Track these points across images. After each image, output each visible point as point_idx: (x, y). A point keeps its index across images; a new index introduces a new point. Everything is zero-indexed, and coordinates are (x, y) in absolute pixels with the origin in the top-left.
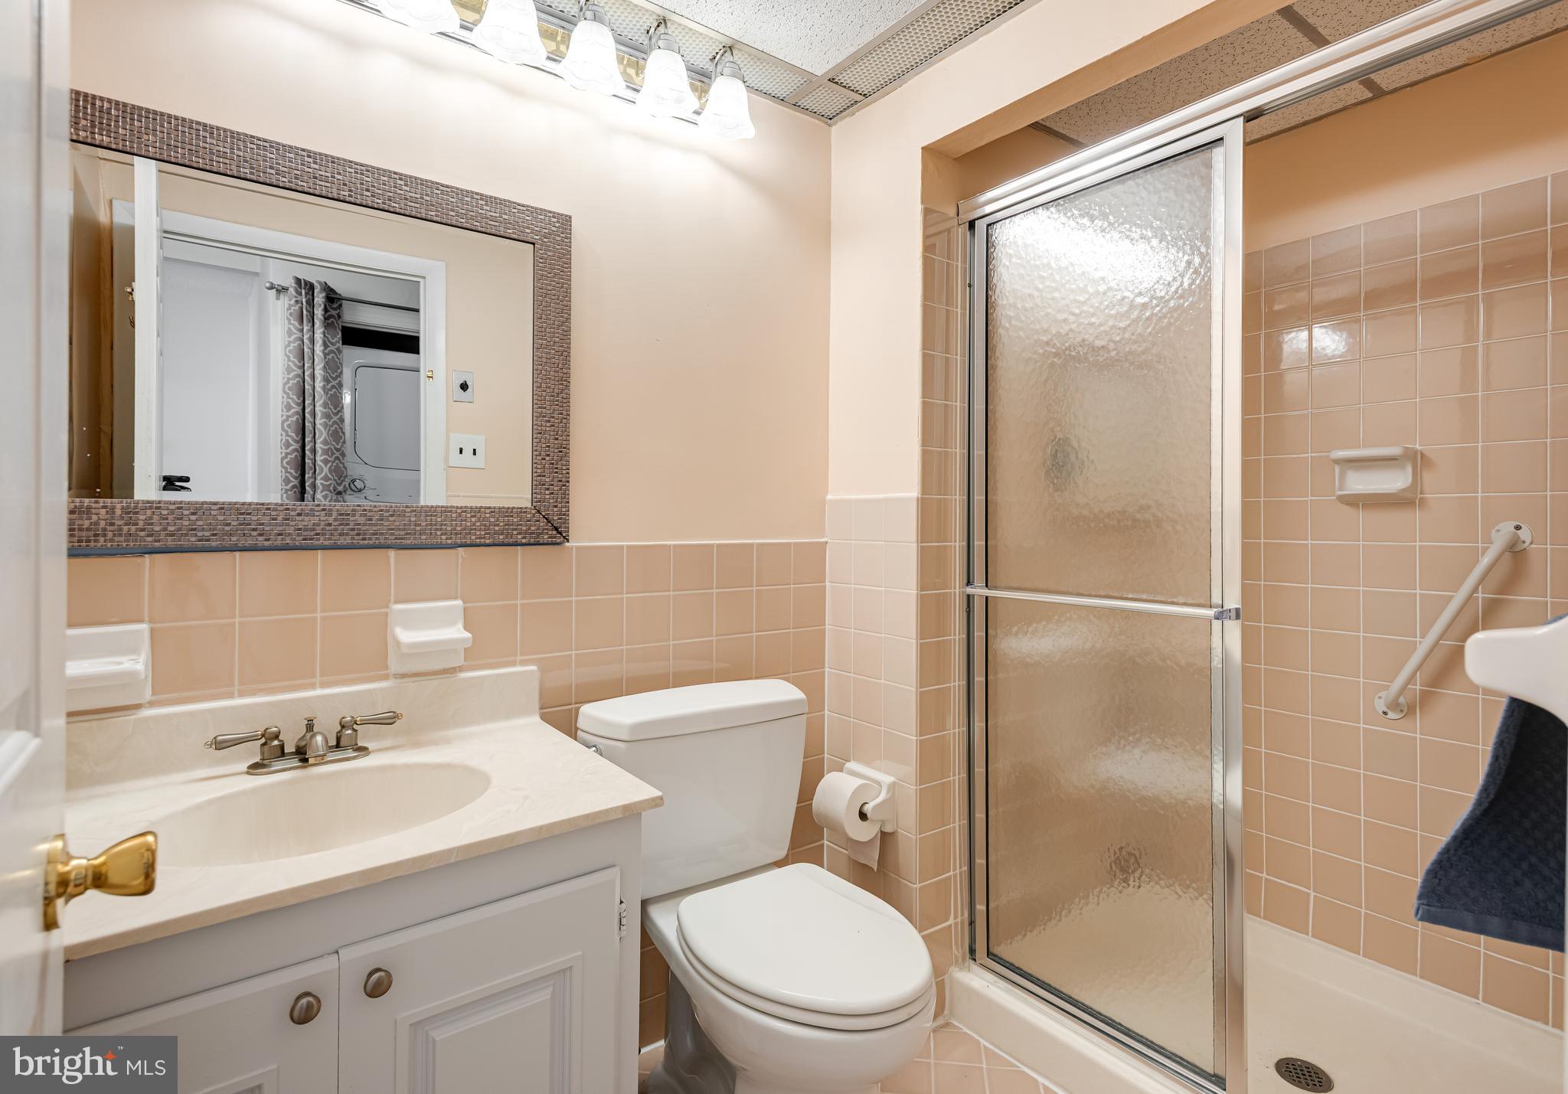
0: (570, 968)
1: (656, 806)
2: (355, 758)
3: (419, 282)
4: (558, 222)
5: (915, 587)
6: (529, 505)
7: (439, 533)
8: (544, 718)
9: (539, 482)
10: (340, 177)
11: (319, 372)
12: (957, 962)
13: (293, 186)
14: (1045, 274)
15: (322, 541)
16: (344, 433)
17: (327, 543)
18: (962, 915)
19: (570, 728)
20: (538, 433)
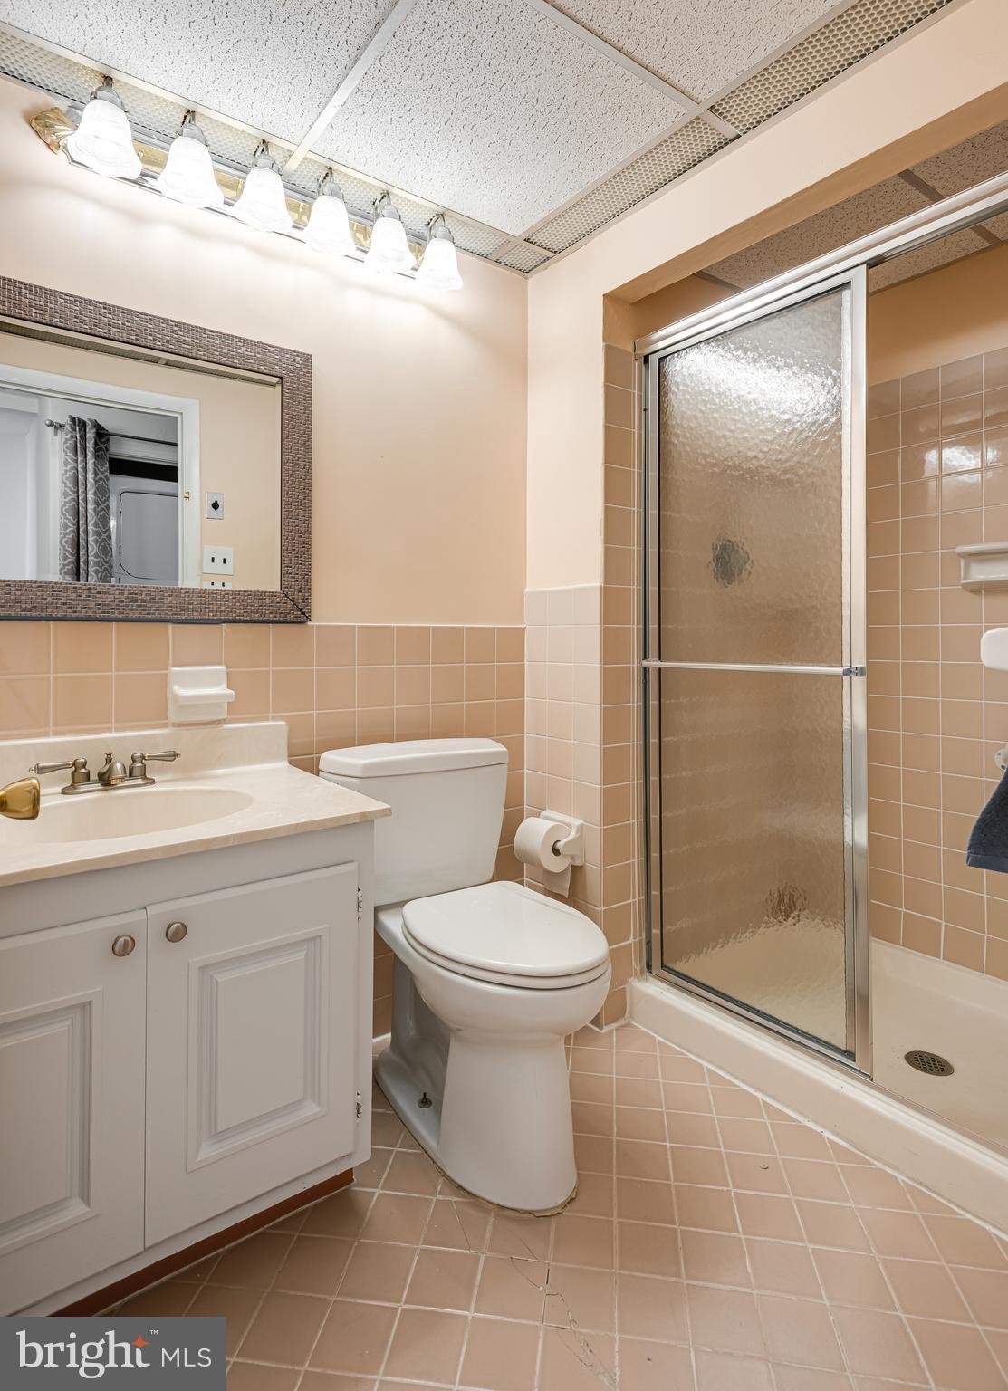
0: (320, 936)
1: (386, 815)
2: (144, 785)
3: (176, 418)
4: (301, 360)
5: (599, 661)
6: (279, 590)
7: (207, 611)
8: (291, 763)
9: (285, 572)
10: (129, 325)
11: (91, 497)
12: (636, 974)
13: (93, 332)
14: (707, 399)
15: (116, 615)
16: (111, 548)
17: (120, 616)
18: (641, 936)
19: (313, 768)
20: (285, 533)
